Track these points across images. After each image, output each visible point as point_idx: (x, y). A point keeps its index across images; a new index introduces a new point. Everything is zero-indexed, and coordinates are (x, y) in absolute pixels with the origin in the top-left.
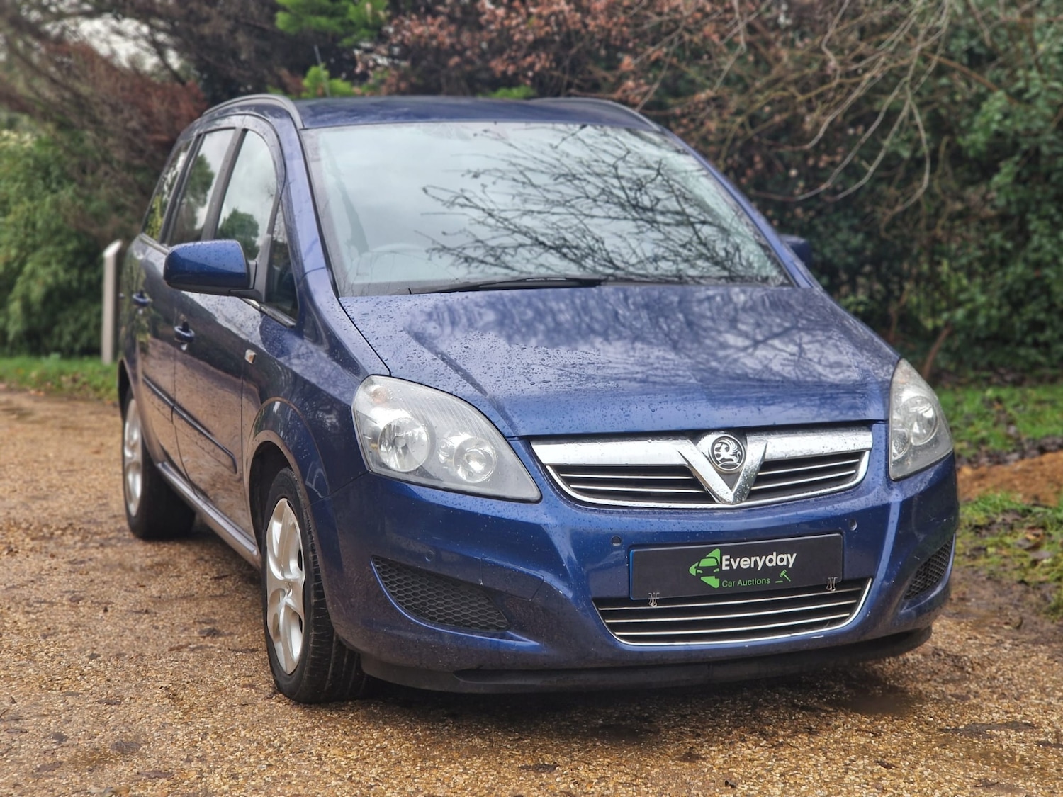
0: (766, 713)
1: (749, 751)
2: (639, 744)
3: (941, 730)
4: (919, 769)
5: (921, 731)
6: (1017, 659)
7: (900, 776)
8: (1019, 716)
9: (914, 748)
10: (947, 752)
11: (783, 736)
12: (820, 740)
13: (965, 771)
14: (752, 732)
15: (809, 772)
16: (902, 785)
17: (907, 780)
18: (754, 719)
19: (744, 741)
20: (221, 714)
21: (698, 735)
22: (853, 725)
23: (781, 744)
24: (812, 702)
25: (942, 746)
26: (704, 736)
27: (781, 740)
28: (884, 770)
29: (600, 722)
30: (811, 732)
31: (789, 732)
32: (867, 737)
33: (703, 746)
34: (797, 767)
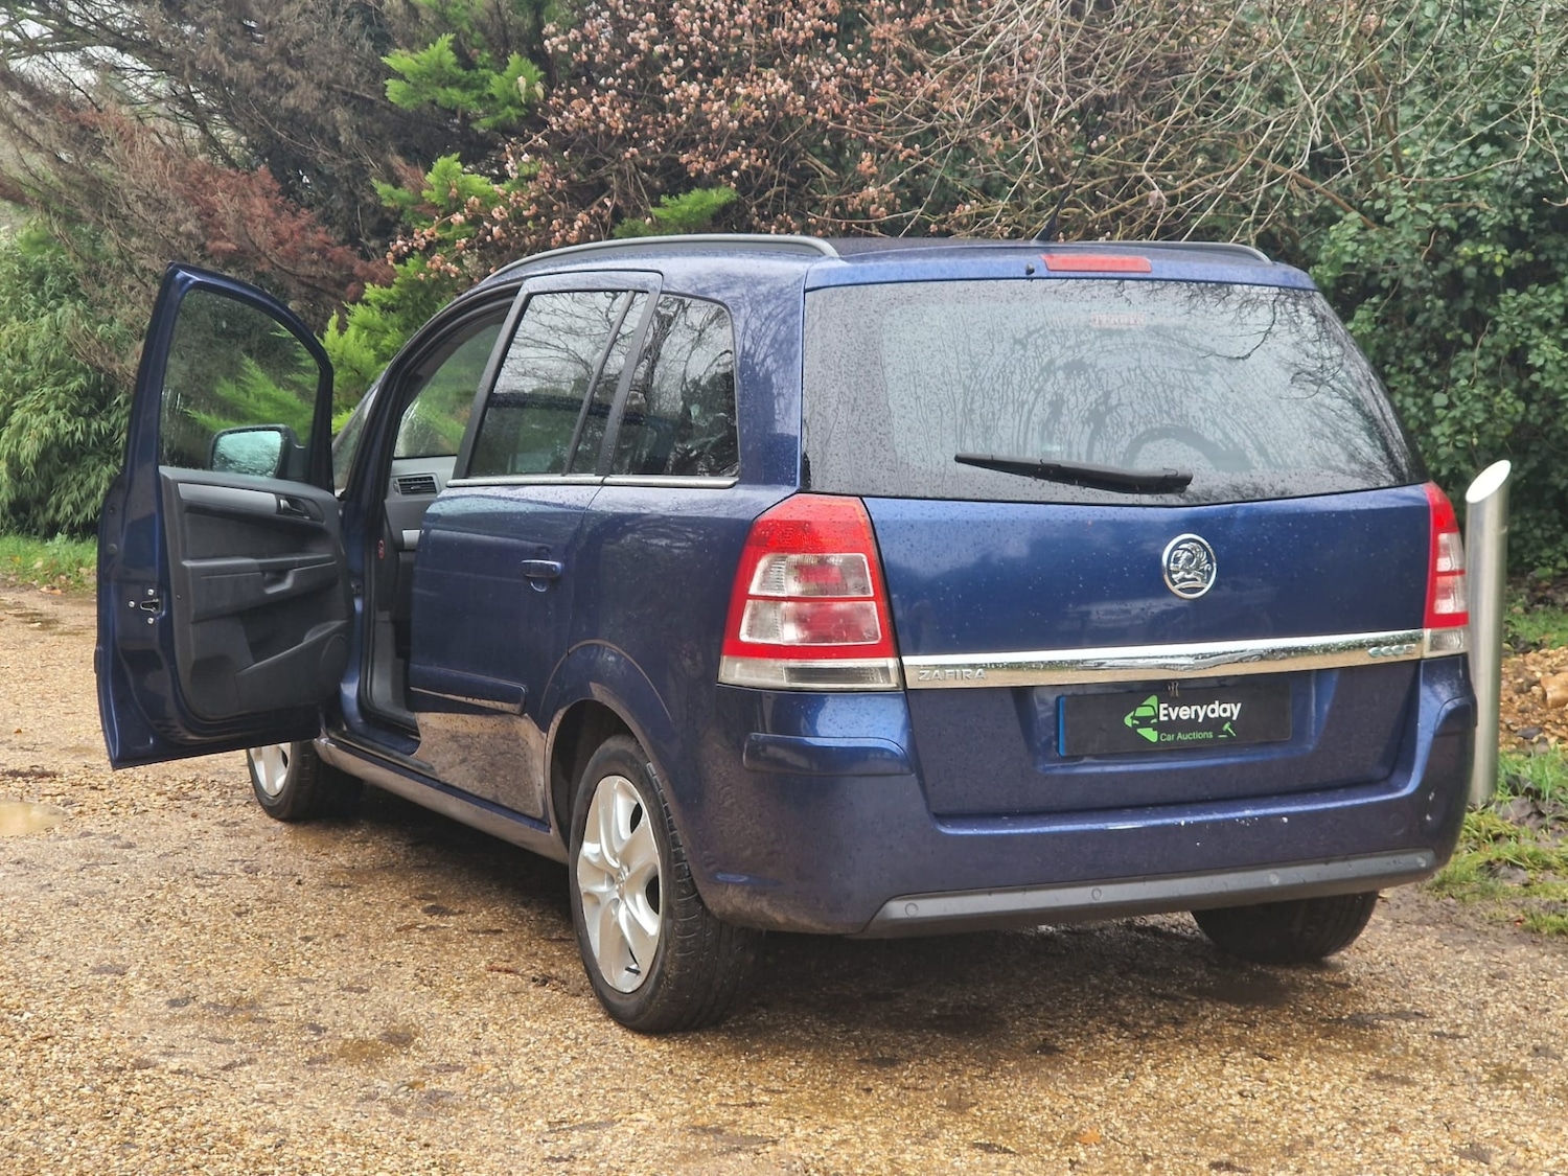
0: (1122, 1003)
1: (1112, 1043)
2: (984, 1035)
3: (1323, 1020)
4: (1304, 1061)
5: (1300, 1021)
6: (1401, 942)
7: (1286, 1068)
8: (1409, 1006)
9: (1295, 1039)
10: (1332, 1043)
11: (1147, 1027)
12: (1188, 1030)
13: (1355, 1063)
14: (1111, 1022)
15: (1182, 1065)
16: (1288, 1077)
17: (1291, 1072)
18: (1110, 1008)
19: (1103, 1031)
20: (492, 1003)
21: (1051, 1026)
22: (1223, 1015)
23: (1146, 1035)
24: (1172, 990)
25: (1326, 1037)
26: (1057, 1027)
27: (1145, 1031)
28: (1266, 1062)
29: (935, 1012)
30: (1177, 1023)
31: (1152, 1023)
32: (1241, 1028)
33: (1058, 1038)
34: (1168, 1060)
